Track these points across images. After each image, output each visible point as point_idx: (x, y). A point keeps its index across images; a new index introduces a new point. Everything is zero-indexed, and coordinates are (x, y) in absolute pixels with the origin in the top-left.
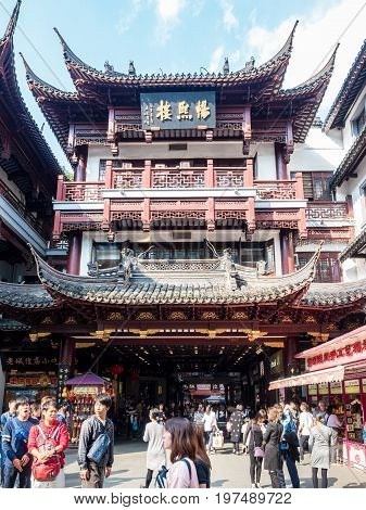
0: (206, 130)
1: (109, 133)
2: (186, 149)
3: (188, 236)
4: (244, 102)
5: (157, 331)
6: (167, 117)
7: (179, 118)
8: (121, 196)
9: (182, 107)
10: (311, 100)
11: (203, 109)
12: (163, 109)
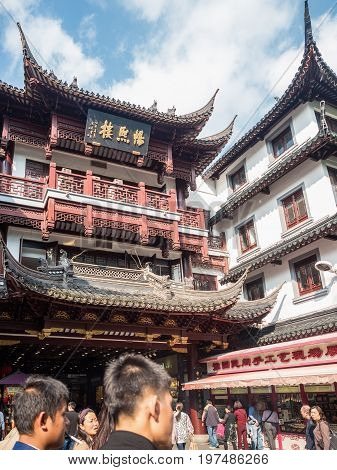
0: (138, 156)
1: (52, 136)
2: (105, 167)
3: (110, 246)
4: (168, 141)
5: (101, 332)
6: (108, 135)
7: (118, 139)
8: (66, 198)
9: (123, 131)
10: (212, 153)
11: (139, 137)
12: (106, 129)
